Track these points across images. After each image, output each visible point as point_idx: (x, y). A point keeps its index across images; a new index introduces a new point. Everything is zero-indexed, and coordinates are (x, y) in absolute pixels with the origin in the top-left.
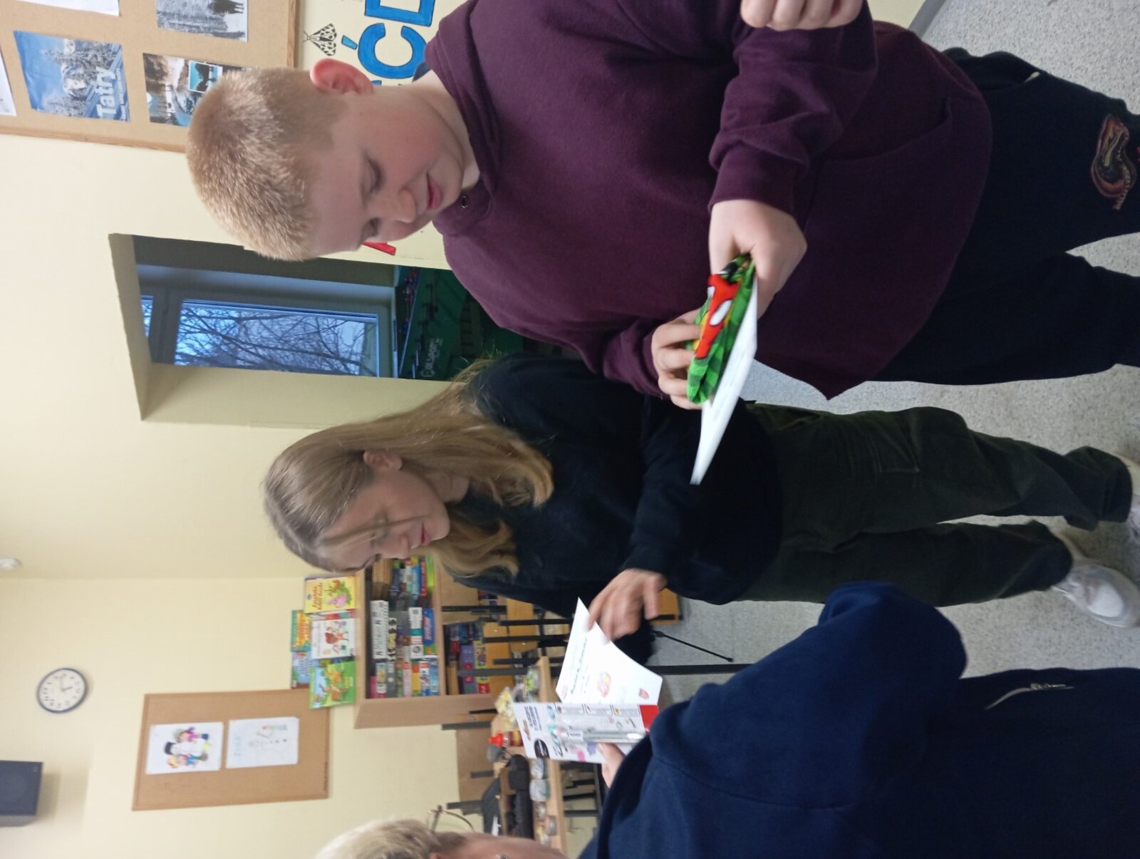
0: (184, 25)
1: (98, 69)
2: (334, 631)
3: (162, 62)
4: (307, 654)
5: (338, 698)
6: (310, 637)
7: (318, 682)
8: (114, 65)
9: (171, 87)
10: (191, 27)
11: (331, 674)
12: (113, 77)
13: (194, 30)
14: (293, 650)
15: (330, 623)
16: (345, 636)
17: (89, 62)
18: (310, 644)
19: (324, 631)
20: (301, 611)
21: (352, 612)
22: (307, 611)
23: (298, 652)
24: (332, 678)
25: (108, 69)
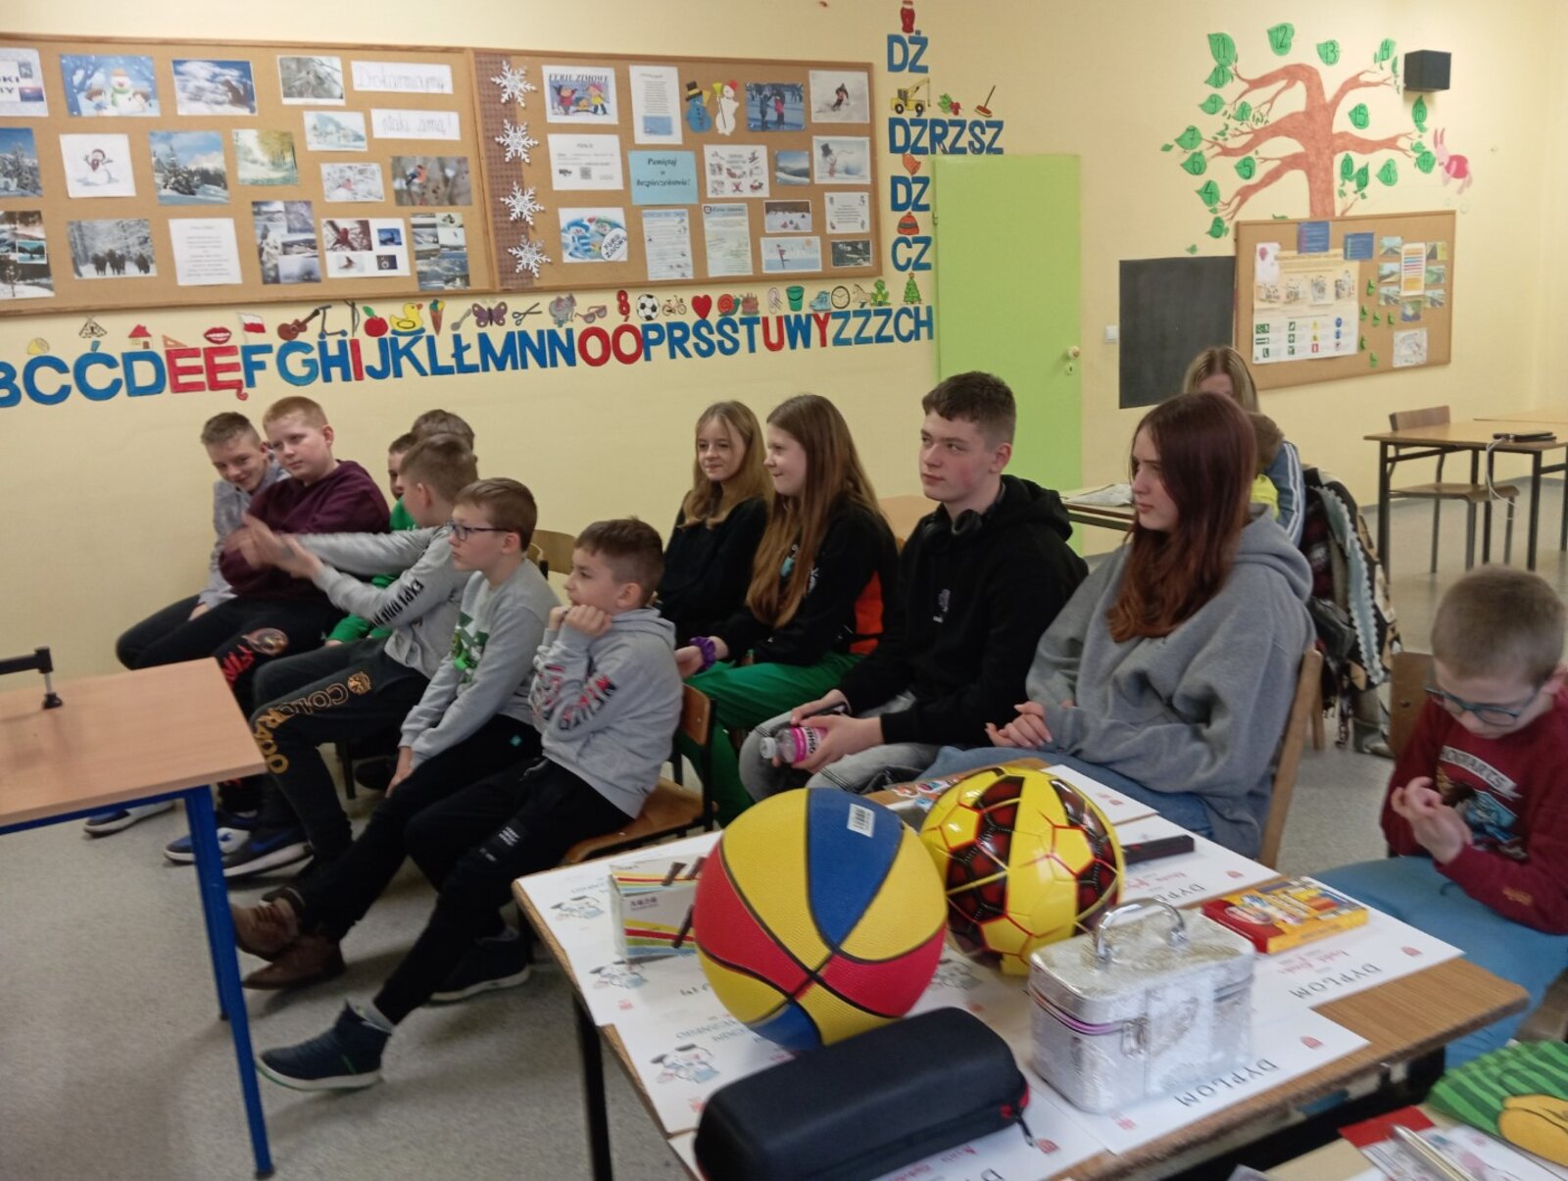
0: (75, 238)
1: (16, 180)
3: (37, 224)
8: (23, 191)
10: (75, 243)
12: (11, 189)
13: (73, 245)
17: (20, 174)
25: (18, 186)
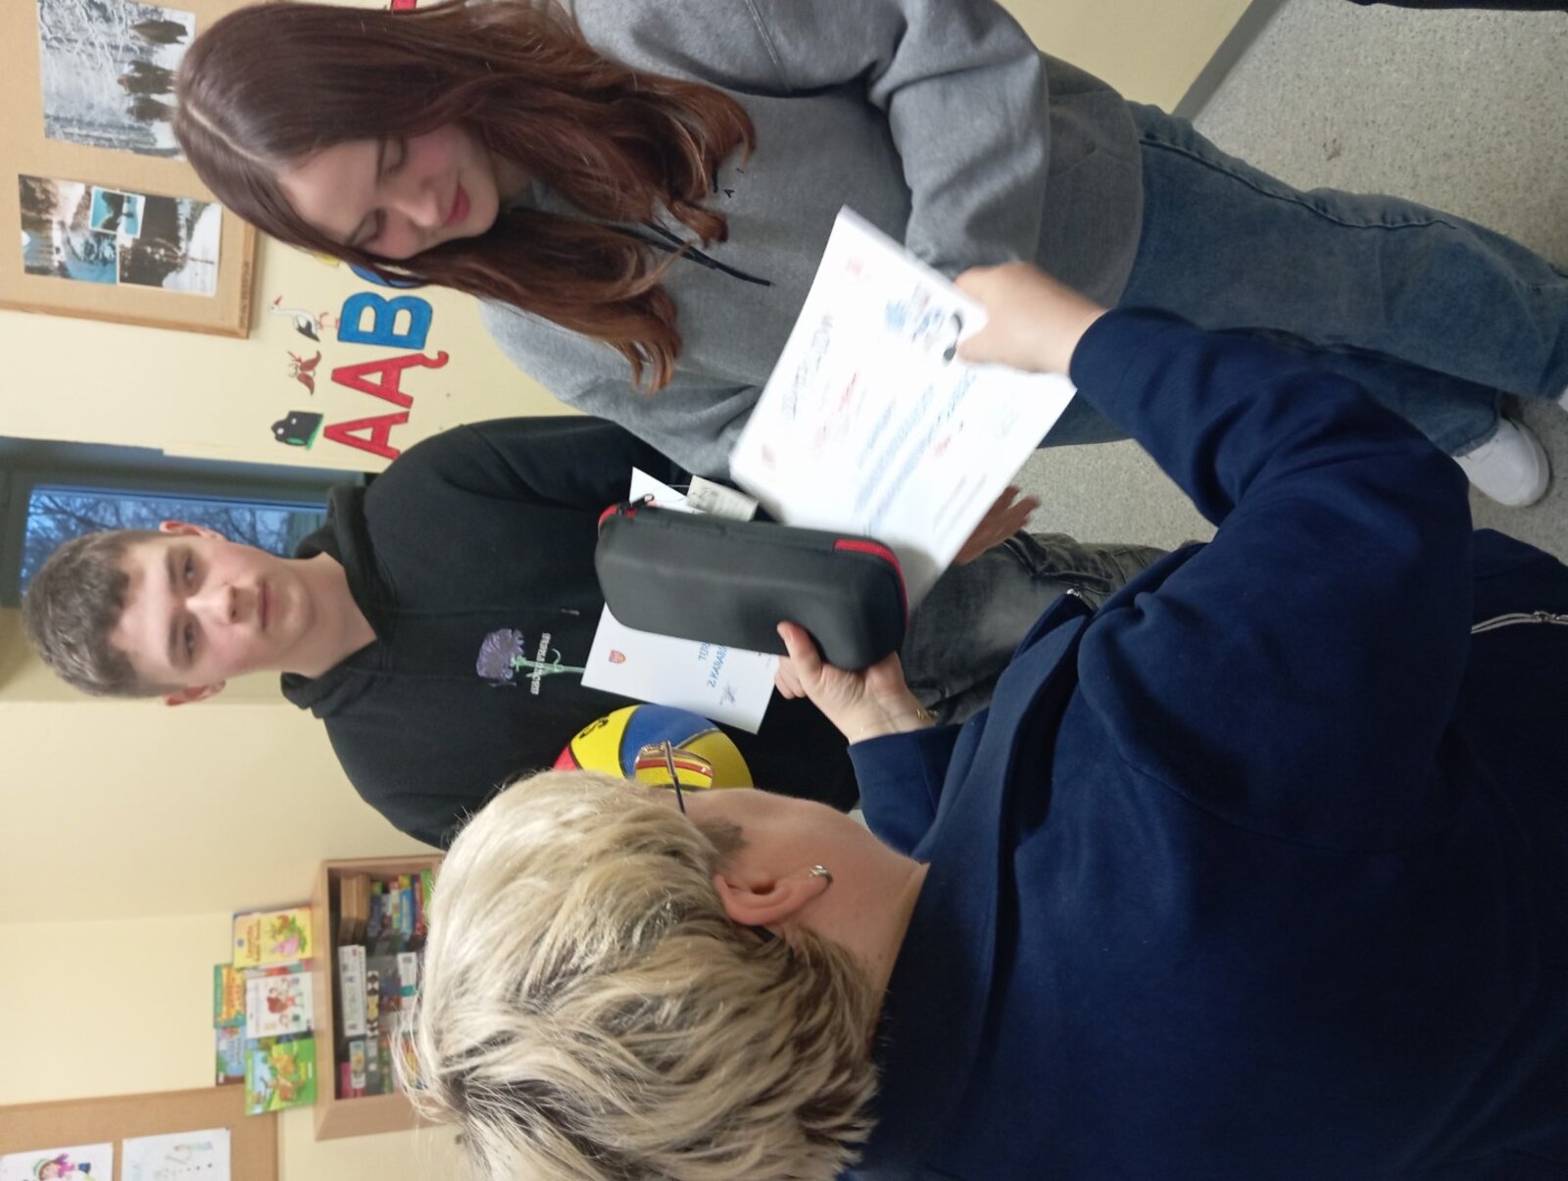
0: (88, 136)
2: (280, 993)
3: (49, 187)
4: (240, 1030)
5: (289, 1096)
6: (244, 1005)
7: (259, 1073)
9: (62, 224)
11: (278, 1060)
13: (103, 143)
14: (216, 1025)
15: (274, 981)
16: (298, 1000)
18: (244, 1016)
19: (264, 995)
20: (229, 966)
21: (308, 964)
22: (238, 964)
23: (225, 1028)
24: (279, 1066)
